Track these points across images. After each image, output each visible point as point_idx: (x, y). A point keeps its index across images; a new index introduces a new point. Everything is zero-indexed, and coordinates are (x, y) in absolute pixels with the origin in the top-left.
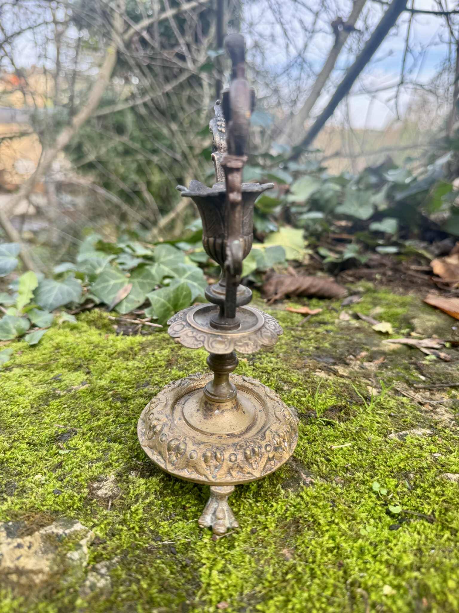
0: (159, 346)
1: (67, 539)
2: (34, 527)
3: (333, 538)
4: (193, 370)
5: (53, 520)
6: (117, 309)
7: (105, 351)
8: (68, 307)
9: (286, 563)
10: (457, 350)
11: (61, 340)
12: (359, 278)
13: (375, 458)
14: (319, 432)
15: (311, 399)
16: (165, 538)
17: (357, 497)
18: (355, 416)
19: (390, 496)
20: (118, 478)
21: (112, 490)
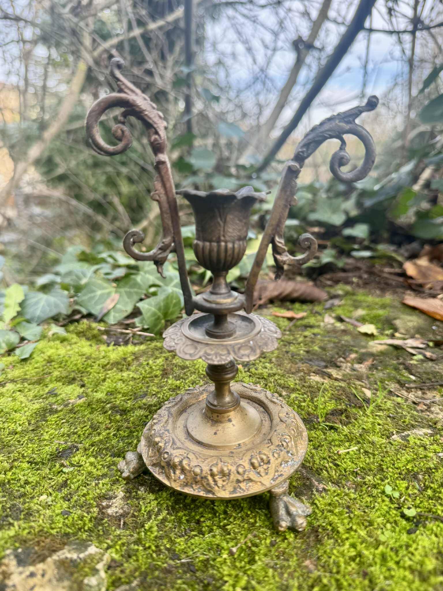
0: (152, 355)
1: (82, 564)
2: (46, 553)
3: (353, 546)
4: (190, 379)
5: (65, 544)
6: (105, 319)
7: (98, 362)
8: (55, 319)
9: (311, 575)
10: (441, 349)
11: (53, 353)
12: (337, 282)
13: (383, 461)
14: (324, 437)
15: (310, 404)
16: (183, 556)
17: (371, 502)
18: (356, 419)
19: (402, 499)
20: (128, 495)
21: (122, 508)
